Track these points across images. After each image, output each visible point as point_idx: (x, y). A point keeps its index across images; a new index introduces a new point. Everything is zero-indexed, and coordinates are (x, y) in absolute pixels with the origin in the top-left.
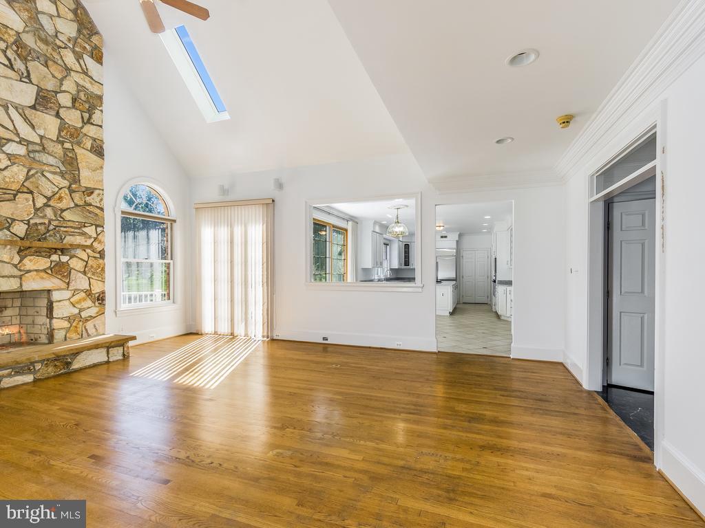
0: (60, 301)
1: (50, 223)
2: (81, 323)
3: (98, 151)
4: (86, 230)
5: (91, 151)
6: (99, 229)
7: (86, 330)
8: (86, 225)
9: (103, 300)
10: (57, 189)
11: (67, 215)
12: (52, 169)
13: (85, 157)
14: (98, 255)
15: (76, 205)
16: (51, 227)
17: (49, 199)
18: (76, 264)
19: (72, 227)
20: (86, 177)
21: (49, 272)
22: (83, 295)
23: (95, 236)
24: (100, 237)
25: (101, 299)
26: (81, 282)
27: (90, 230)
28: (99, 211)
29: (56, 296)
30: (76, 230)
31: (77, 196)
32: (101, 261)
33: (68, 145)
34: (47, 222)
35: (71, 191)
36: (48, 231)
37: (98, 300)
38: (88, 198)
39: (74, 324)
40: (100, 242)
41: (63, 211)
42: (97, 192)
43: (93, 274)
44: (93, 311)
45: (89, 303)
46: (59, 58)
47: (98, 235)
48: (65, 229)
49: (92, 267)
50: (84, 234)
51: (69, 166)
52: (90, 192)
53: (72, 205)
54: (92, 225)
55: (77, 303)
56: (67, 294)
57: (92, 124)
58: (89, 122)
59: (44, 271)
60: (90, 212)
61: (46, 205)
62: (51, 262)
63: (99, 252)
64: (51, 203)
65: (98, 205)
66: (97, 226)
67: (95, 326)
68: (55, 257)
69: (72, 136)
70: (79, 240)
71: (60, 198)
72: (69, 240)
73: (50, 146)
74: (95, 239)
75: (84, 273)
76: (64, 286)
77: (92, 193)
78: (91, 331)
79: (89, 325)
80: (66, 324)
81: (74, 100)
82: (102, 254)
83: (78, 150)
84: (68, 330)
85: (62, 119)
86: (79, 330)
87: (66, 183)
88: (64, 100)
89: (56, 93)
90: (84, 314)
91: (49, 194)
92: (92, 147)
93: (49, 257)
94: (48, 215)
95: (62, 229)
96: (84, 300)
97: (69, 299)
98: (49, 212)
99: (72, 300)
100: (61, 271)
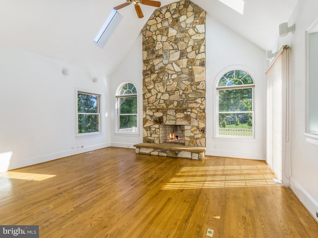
0: (187, 130)
1: (184, 100)
2: (194, 140)
3: (203, 64)
4: (197, 100)
5: (199, 66)
6: (202, 99)
7: (197, 143)
8: (197, 98)
9: (204, 131)
10: (186, 86)
11: (190, 96)
12: (185, 79)
13: (197, 69)
14: (202, 111)
15: (193, 91)
16: (184, 101)
17: (184, 91)
18: (193, 115)
19: (191, 100)
20: (197, 78)
21: (184, 118)
22: (196, 128)
23: (200, 102)
24: (203, 103)
25: (203, 131)
26: (195, 123)
27: (199, 100)
28: (202, 91)
29: (186, 127)
30: (193, 101)
31: (193, 87)
32: (203, 114)
33: (190, 67)
34: (183, 100)
35: (191, 85)
36: (183, 103)
37: (202, 131)
38: (198, 87)
39: (192, 140)
40: (203, 105)
41: (188, 94)
42: (201, 83)
43: (200, 120)
44: (199, 136)
45: (198, 132)
46: (187, 34)
47: (202, 102)
48: (189, 101)
49: (199, 116)
50: (196, 102)
51: (190, 76)
52: (198, 83)
53: (192, 91)
54: (200, 98)
55: (193, 131)
56: (189, 127)
57: (200, 53)
58: (199, 53)
59: (182, 118)
60: (198, 92)
61: (183, 93)
62: (184, 114)
63: (203, 110)
64: (184, 92)
65: (202, 88)
66: (202, 98)
67: (200, 142)
68: (185, 113)
69: (192, 63)
70: (194, 105)
71: (187, 90)
72: (190, 105)
73: (184, 71)
74: (201, 104)
75: (196, 119)
76: (188, 124)
77: (200, 84)
78: (199, 144)
79: (198, 141)
80: (189, 139)
81: (193, 47)
82: (204, 110)
83: (194, 68)
84: (190, 142)
85: (188, 58)
86: (194, 143)
87: (190, 82)
88: (189, 50)
89: (186, 49)
90: (196, 136)
91: (184, 89)
92: (200, 63)
93: (184, 113)
94: (183, 97)
95: (188, 101)
96: (196, 130)
97: (190, 129)
98: (184, 96)
99: (191, 130)
100: (187, 118)
